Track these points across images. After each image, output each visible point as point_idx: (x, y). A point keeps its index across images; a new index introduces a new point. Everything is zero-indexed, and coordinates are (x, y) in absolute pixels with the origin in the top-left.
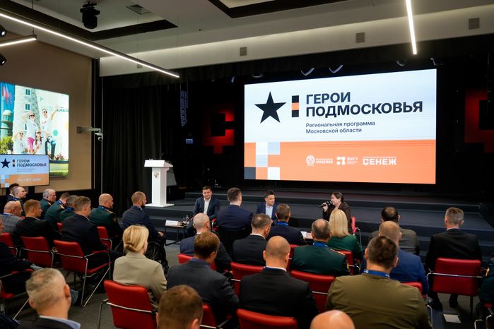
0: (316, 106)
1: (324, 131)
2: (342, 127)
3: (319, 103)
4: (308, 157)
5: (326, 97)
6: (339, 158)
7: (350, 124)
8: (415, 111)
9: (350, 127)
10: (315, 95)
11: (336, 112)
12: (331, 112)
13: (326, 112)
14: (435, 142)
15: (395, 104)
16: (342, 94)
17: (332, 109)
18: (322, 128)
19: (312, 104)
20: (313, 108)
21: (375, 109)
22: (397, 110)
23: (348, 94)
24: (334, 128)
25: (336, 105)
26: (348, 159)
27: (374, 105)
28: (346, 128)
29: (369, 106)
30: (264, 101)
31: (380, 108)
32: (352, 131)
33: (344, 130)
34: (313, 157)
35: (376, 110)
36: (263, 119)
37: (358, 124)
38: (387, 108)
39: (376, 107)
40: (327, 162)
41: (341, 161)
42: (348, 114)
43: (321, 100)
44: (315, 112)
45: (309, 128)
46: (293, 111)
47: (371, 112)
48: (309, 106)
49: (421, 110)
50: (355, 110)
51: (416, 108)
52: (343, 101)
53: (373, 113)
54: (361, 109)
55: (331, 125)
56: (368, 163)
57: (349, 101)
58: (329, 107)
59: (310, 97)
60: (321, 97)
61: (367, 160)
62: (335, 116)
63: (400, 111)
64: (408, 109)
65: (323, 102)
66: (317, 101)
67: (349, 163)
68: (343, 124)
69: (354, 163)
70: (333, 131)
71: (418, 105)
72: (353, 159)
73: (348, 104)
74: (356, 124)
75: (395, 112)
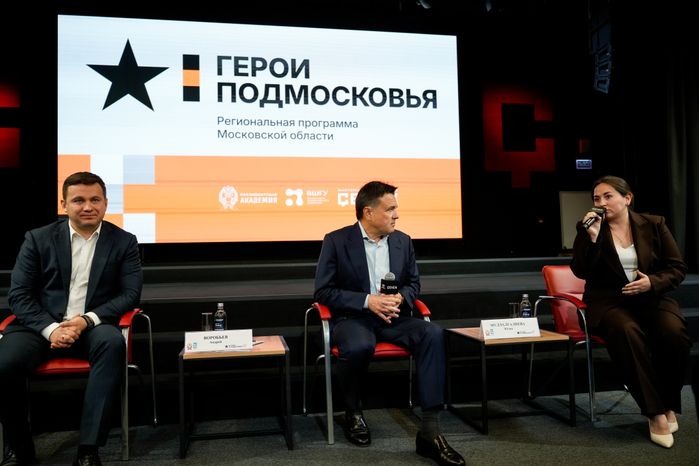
0: (239, 81)
1: (257, 135)
2: (295, 129)
3: (246, 75)
4: (223, 190)
5: (259, 64)
6: (289, 192)
7: (311, 124)
8: (425, 106)
9: (311, 130)
10: (237, 59)
11: (283, 97)
12: (272, 95)
13: (261, 95)
15: (392, 91)
16: (293, 61)
17: (272, 91)
18: (254, 129)
19: (228, 76)
20: (233, 86)
21: (357, 96)
23: (306, 63)
24: (279, 129)
25: (283, 82)
26: (309, 193)
27: (354, 89)
28: (304, 131)
29: (347, 91)
30: (114, 60)
31: (366, 96)
32: (314, 137)
33: (298, 136)
34: (233, 190)
35: (358, 100)
36: (111, 99)
37: (326, 124)
38: (378, 97)
39: (358, 93)
40: (265, 200)
41: (294, 198)
42: (306, 102)
43: (249, 70)
44: (237, 93)
45: (223, 127)
46: (186, 89)
47: (351, 102)
48: (222, 79)
49: (435, 106)
50: (320, 95)
51: (428, 101)
52: (295, 75)
53: (355, 104)
54: (332, 95)
55: (272, 123)
56: (346, 202)
57: (307, 76)
58: (267, 87)
59: (224, 61)
60: (249, 63)
61: (346, 195)
62: (281, 106)
63: (402, 103)
64: (414, 101)
65: (254, 74)
66: (241, 70)
67: (309, 203)
68: (297, 123)
69: (320, 201)
70: (277, 136)
71: (430, 96)
72: (319, 193)
73: (305, 82)
74: (322, 124)
75: (392, 105)
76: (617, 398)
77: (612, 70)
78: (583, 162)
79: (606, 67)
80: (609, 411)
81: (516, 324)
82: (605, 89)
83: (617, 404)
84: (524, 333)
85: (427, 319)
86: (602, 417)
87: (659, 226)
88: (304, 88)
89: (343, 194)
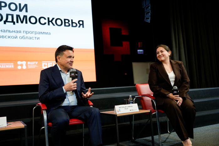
1: (3, 37)
2: (21, 35)
5: (3, 4)
6: (19, 63)
7: (29, 32)
8: (79, 27)
9: (29, 35)
11: (15, 20)
12: (10, 19)
14: (94, 51)
15: (65, 20)
16: (20, 4)
17: (10, 17)
18: (1, 34)
22: (67, 24)
23: (26, 6)
24: (14, 34)
25: (15, 13)
26: (29, 63)
27: (48, 18)
28: (26, 35)
29: (45, 19)
31: (54, 22)
32: (31, 38)
33: (23, 37)
35: (50, 23)
37: (36, 33)
38: (59, 22)
39: (50, 20)
40: (7, 66)
41: (22, 65)
42: (26, 23)
47: (47, 24)
49: (83, 27)
50: (33, 20)
51: (80, 25)
52: (21, 10)
53: (49, 24)
54: (38, 21)
55: (10, 32)
56: (46, 67)
57: (27, 11)
58: (7, 15)
61: (46, 64)
62: (14, 24)
63: (69, 25)
64: (74, 25)
65: (1, 9)
67: (29, 68)
68: (22, 32)
69: (34, 67)
70: (13, 37)
71: (81, 23)
72: (34, 63)
73: (26, 14)
74: (34, 33)
75: (65, 25)
76: (167, 136)
77: (151, 14)
78: (140, 51)
79: (149, 13)
80: (165, 141)
81: (129, 107)
82: (149, 21)
83: (167, 138)
84: (133, 110)
85: (92, 106)
86: (163, 144)
87: (181, 64)
88: (25, 17)
89: (45, 64)
